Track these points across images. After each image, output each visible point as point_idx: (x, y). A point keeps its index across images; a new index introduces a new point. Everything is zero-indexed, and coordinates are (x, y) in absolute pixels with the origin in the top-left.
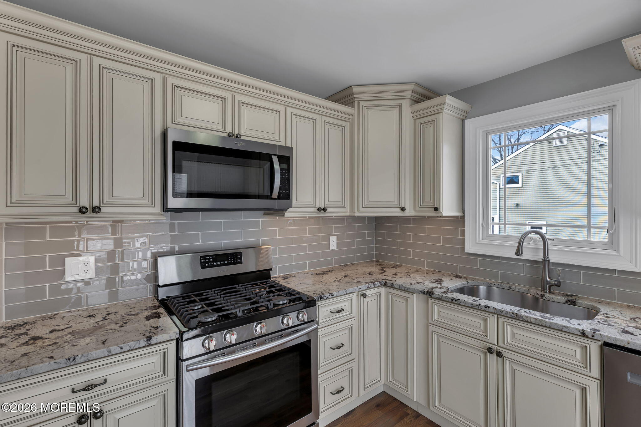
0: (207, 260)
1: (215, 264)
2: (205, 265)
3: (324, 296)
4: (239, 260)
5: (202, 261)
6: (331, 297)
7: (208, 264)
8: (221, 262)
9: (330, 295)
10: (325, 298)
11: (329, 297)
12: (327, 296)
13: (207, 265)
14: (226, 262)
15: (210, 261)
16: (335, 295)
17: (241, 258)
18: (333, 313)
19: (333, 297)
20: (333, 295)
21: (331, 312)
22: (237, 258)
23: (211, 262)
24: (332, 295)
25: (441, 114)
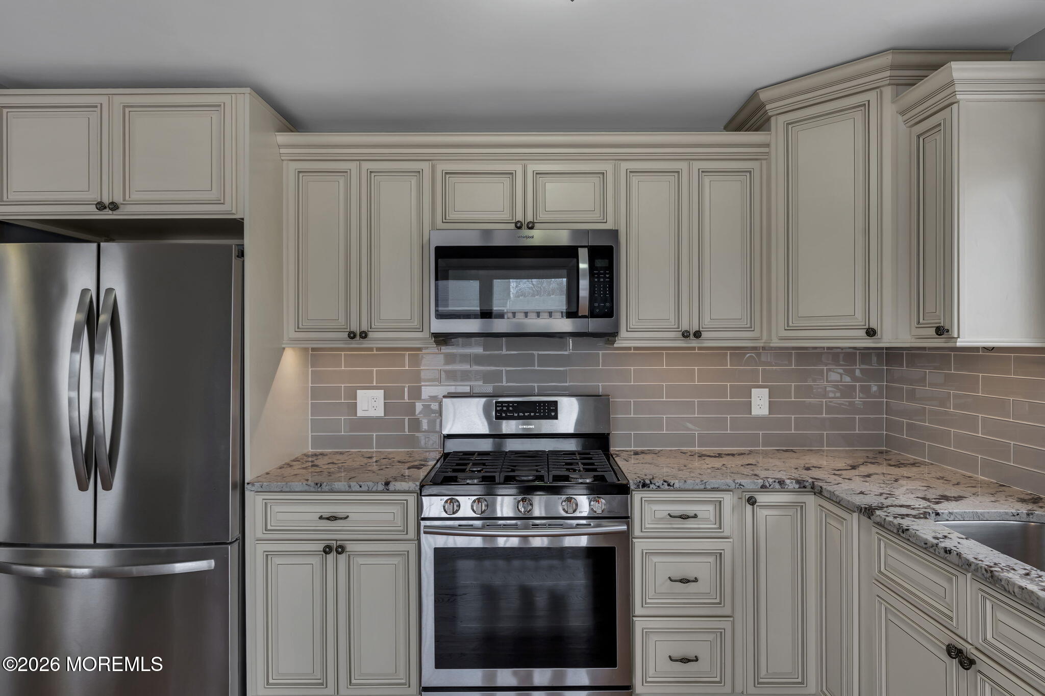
0: (505, 409)
1: (516, 415)
2: (501, 414)
3: (651, 483)
4: (553, 414)
5: (498, 409)
6: (666, 487)
7: (506, 415)
8: (524, 413)
9: (666, 484)
10: (652, 486)
11: (662, 487)
12: (657, 484)
13: (504, 415)
14: (532, 414)
15: (508, 410)
16: (677, 485)
17: (556, 411)
18: (671, 516)
19: (672, 488)
20: (672, 484)
21: (669, 514)
22: (550, 411)
23: (511, 412)
24: (669, 485)
25: (955, 106)
